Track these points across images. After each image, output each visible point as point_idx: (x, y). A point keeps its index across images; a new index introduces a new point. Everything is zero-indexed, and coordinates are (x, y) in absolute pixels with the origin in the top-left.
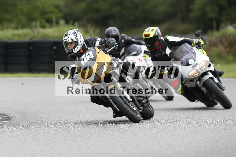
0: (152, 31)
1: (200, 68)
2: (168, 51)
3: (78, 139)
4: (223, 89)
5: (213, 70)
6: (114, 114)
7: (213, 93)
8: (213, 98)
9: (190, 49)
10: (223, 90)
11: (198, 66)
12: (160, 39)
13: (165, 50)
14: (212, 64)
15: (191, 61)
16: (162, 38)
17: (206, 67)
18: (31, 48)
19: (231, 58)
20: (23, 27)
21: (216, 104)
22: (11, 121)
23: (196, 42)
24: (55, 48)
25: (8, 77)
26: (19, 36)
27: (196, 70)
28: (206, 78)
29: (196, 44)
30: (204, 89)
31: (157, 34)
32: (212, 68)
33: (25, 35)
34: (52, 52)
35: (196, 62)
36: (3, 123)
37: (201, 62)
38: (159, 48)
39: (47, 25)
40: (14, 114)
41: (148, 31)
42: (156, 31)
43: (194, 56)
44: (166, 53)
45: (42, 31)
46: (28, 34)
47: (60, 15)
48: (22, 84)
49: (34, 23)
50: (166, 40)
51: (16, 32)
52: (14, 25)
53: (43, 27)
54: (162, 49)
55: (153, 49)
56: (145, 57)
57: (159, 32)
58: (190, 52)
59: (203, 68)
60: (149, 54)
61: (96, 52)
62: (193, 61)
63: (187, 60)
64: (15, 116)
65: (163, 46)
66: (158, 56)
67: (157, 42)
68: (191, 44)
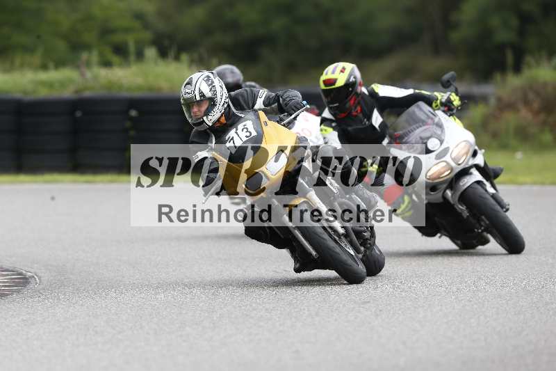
0: (340, 72)
1: (453, 160)
2: (377, 119)
3: (187, 328)
4: (505, 208)
5: (482, 164)
6: (295, 264)
7: (483, 217)
8: (483, 228)
9: (429, 114)
10: (504, 210)
11: (449, 154)
12: (359, 91)
13: (369, 117)
14: (479, 152)
15: (432, 144)
16: (364, 90)
17: (468, 157)
18: (79, 114)
20: (59, 64)
21: (486, 242)
22: (31, 286)
23: (444, 100)
24: (133, 113)
26: (50, 85)
27: (444, 164)
28: (467, 181)
29: (442, 104)
30: (461, 208)
31: (352, 79)
32: (479, 160)
33: (63, 84)
34: (128, 124)
35: (444, 145)
36: (12, 292)
37: (458, 145)
38: (357, 112)
39: (115, 59)
40: (38, 271)
41: (333, 72)
42: (351, 72)
43: (439, 132)
44: (372, 124)
45: (104, 73)
46: (71, 81)
47: (147, 35)
48: (53, 198)
49: (85, 56)
50: (373, 94)
51: (43, 76)
52: (37, 59)
53: (107, 64)
54: (363, 115)
55: (343, 115)
56: (324, 132)
57: (358, 74)
58: (430, 121)
59: (460, 159)
60: (334, 124)
61: (262, 123)
62: (439, 142)
63: (424, 141)
64: (40, 275)
65: (365, 108)
66: (354, 129)
67: (353, 99)
68: (430, 105)
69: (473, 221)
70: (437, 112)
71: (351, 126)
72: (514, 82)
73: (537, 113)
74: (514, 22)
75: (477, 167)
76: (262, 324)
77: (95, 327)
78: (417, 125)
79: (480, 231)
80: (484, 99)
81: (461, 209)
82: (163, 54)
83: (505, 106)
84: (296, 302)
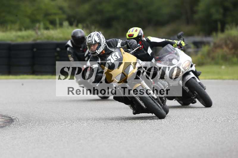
0: (135, 31)
1: (183, 68)
2: (150, 51)
5: (194, 70)
6: (133, 111)
7: (195, 92)
8: (195, 96)
9: (173, 49)
10: (204, 89)
12: (143, 39)
13: (147, 50)
14: (193, 65)
15: (174, 62)
16: (145, 39)
17: (189, 67)
18: (35, 50)
19: (235, 59)
20: (27, 28)
21: (195, 102)
22: (15, 123)
23: (178, 44)
24: (58, 49)
25: (10, 79)
26: (23, 37)
28: (189, 77)
29: (178, 45)
31: (140, 34)
32: (194, 68)
33: (28, 37)
34: (56, 54)
35: (179, 62)
37: (184, 62)
39: (51, 26)
40: (17, 117)
41: (132, 31)
42: (139, 31)
44: (148, 53)
45: (46, 32)
47: (64, 16)
48: (23, 84)
49: (37, 25)
50: (148, 41)
51: (20, 33)
52: (17, 26)
53: (47, 28)
54: (144, 49)
57: (142, 32)
58: (173, 52)
59: (186, 68)
61: (122, 53)
62: (177, 61)
63: (170, 60)
64: (18, 118)
65: (145, 46)
66: (140, 55)
67: (140, 42)
68: (172, 45)
69: (191, 94)
70: (176, 48)
71: (138, 54)
72: (221, 36)
73: (231, 49)
74: (221, 11)
75: (192, 71)
76: (113, 139)
77: (42, 140)
78: (168, 53)
79: (194, 98)
80: (208, 43)
81: (186, 89)
82: (71, 24)
83: (217, 46)
84: (128, 130)
